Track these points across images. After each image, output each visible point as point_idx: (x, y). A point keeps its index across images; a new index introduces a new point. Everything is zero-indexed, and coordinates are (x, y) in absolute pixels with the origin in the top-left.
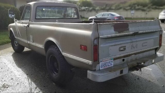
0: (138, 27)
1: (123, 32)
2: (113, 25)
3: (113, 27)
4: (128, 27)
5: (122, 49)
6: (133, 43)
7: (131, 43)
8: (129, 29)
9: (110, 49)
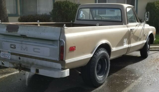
0: (28, 30)
1: (12, 32)
2: (7, 25)
3: (6, 27)
4: (18, 29)
5: (13, 46)
6: (23, 44)
7: (21, 44)
8: (18, 31)
9: (3, 44)
